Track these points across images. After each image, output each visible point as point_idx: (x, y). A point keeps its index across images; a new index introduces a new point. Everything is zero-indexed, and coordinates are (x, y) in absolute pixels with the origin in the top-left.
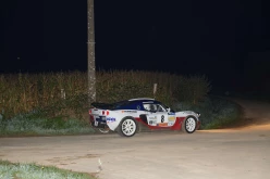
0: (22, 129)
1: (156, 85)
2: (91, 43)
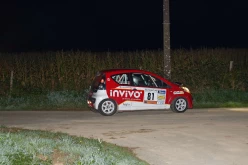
1: (231, 63)
2: (166, 24)
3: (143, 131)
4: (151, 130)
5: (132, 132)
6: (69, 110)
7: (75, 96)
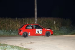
0: (15, 34)
1: (55, 21)
2: (36, 9)
3: (31, 43)
4: (34, 43)
5: (28, 43)
6: (5, 36)
7: (7, 32)
